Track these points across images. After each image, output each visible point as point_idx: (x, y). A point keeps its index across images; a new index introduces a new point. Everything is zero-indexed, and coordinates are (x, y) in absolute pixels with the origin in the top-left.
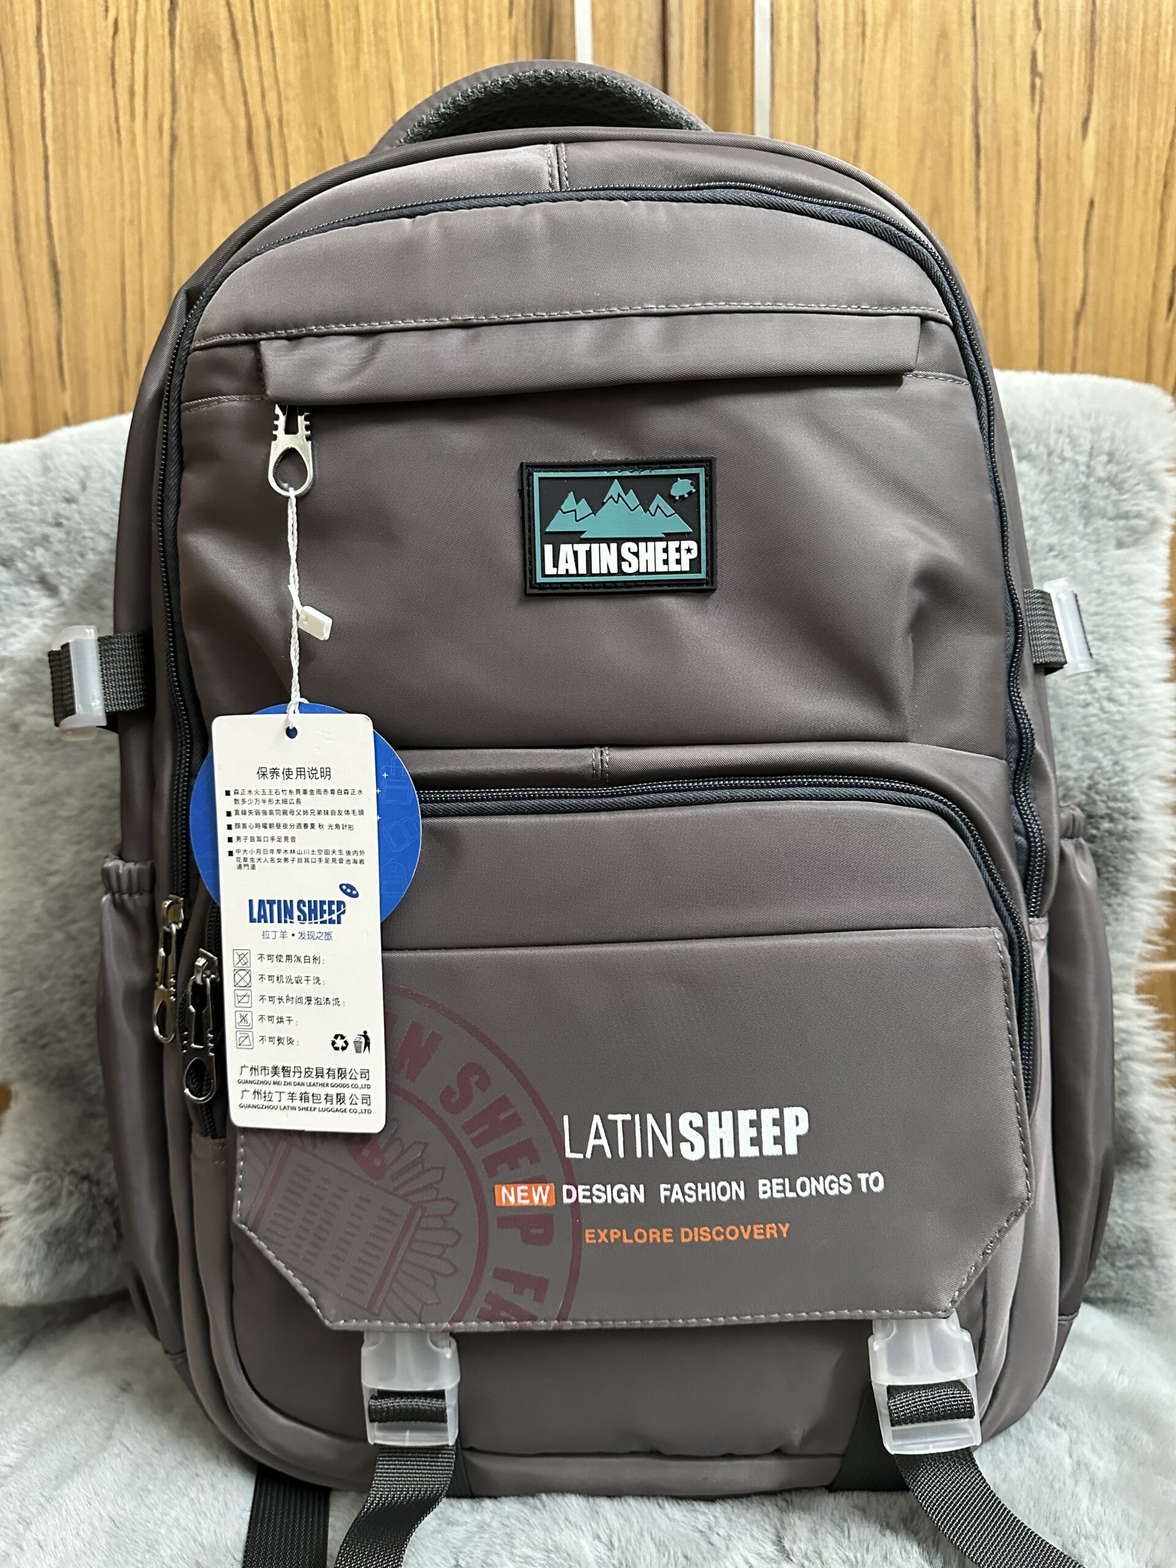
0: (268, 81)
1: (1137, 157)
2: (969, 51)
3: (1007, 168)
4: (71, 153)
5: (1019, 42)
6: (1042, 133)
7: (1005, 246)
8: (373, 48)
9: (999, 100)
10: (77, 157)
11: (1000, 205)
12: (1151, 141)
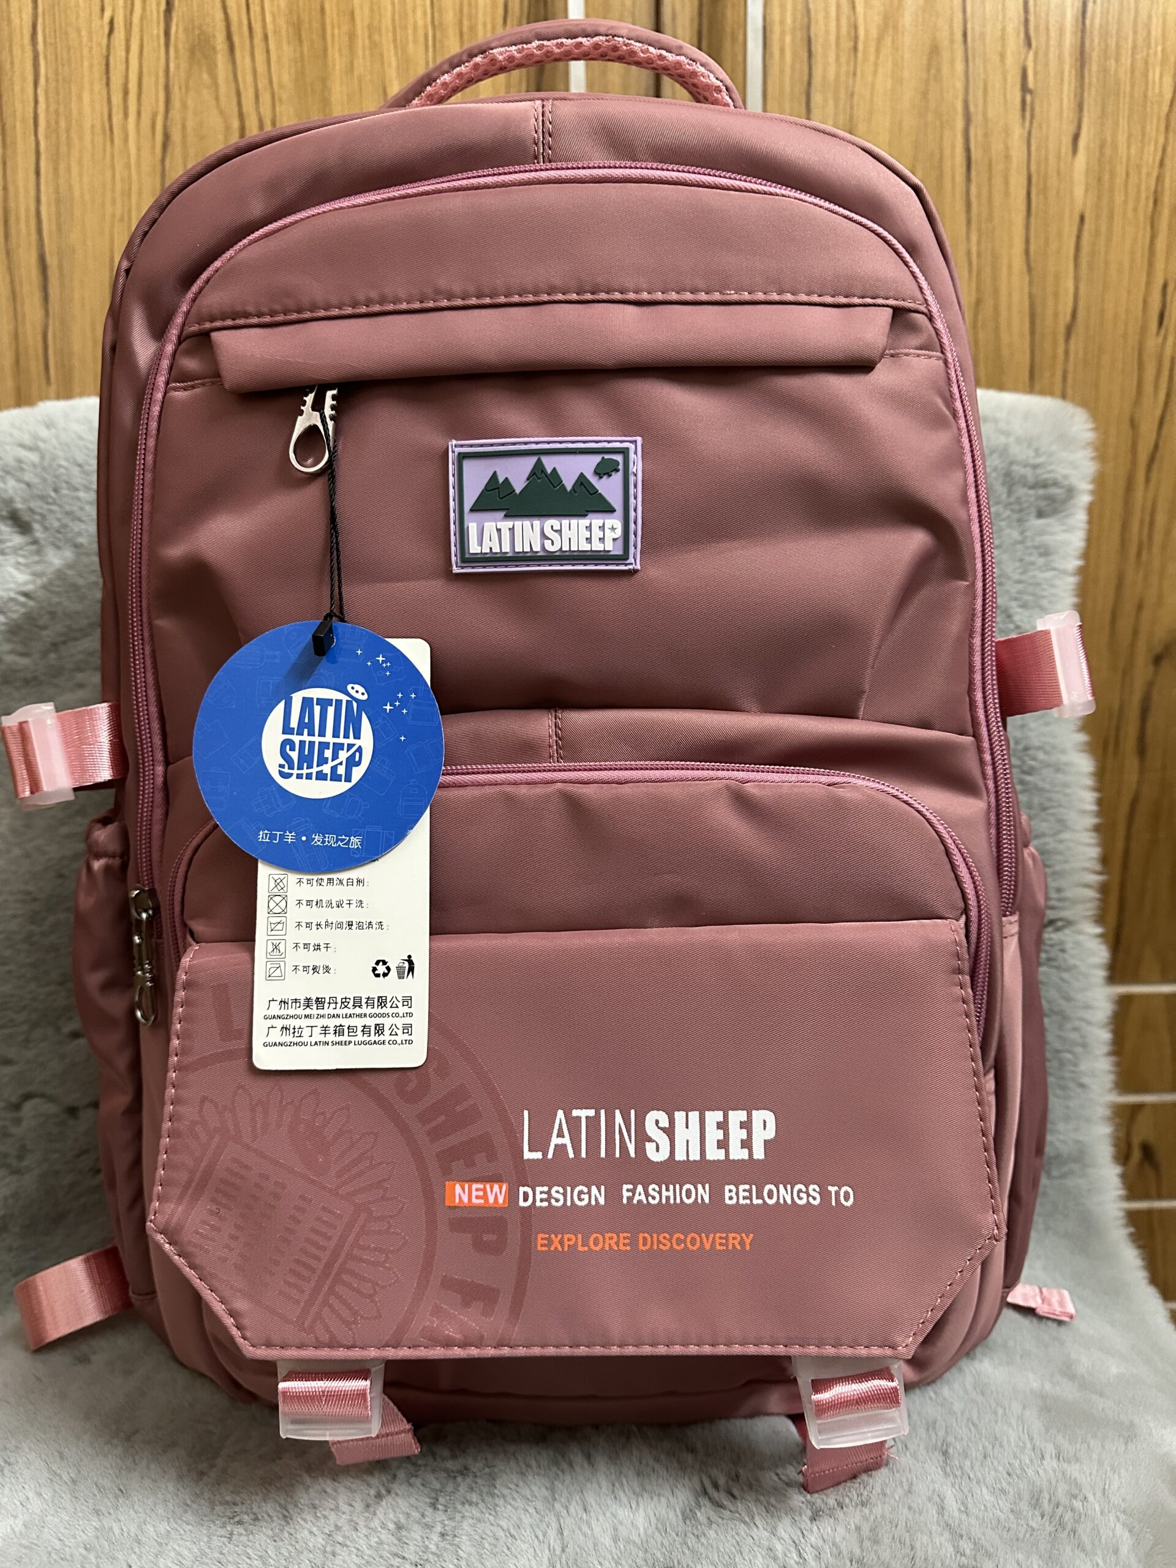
0: (262, 83)
1: (1127, 174)
2: (960, 66)
3: (998, 181)
4: (63, 149)
5: (1010, 60)
6: (1033, 148)
7: (995, 257)
8: (367, 52)
9: (990, 115)
10: (69, 153)
11: (990, 218)
12: (1141, 159)
